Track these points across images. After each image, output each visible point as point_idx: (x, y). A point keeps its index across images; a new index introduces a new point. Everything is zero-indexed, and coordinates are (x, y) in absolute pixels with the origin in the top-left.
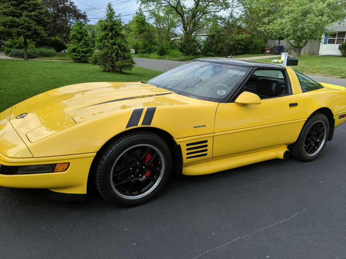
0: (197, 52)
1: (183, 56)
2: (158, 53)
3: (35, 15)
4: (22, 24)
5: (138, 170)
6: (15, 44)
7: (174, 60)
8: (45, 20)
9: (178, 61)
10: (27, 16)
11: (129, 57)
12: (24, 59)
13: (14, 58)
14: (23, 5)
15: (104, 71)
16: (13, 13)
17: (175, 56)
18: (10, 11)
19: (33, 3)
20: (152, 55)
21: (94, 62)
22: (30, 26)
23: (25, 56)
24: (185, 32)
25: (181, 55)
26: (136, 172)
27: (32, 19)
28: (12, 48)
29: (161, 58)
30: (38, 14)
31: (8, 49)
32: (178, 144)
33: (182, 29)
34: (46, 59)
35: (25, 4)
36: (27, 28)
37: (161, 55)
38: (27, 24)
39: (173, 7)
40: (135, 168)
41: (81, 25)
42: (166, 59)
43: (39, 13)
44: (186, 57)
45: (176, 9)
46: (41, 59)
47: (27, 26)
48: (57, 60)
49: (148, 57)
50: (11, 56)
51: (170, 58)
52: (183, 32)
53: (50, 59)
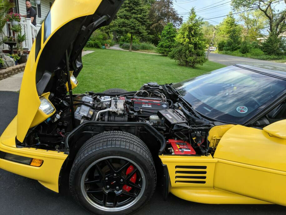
0: (279, 52)
1: (264, 55)
2: (240, 51)
3: (140, 17)
4: (130, 25)
5: (115, 182)
6: (126, 39)
7: (255, 59)
8: (148, 21)
9: (259, 59)
10: (135, 18)
11: (202, 54)
12: (129, 51)
13: (124, 49)
14: (134, 11)
15: (179, 65)
16: (126, 16)
17: (257, 55)
18: (124, 15)
19: (141, 9)
20: (235, 52)
21: (172, 57)
22: (135, 26)
23: (131, 48)
24: (271, 33)
25: (263, 54)
26: (112, 184)
27: (138, 20)
28: (124, 42)
29: (243, 56)
30: (142, 16)
31: (122, 43)
32: (164, 164)
33: (269, 30)
34: (146, 52)
35: (135, 10)
36: (133, 28)
37: (243, 53)
38: (133, 25)
39: (263, 11)
40: (111, 179)
41: (171, 26)
42: (247, 57)
43: (144, 15)
44: (268, 56)
45: (265, 12)
46: (142, 52)
47: (133, 26)
48: (153, 53)
49: (230, 54)
50: (123, 48)
51: (252, 56)
52: (269, 33)
53: (148, 52)
